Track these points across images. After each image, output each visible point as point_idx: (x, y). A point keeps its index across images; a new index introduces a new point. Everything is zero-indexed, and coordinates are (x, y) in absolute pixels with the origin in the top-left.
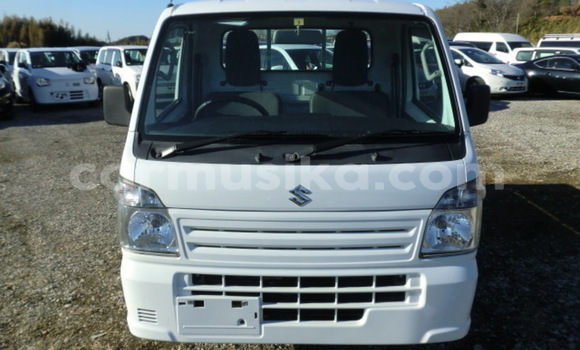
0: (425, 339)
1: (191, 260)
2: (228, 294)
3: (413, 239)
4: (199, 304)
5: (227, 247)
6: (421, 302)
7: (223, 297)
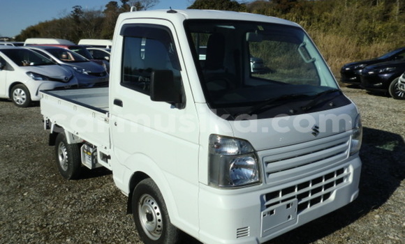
0: (352, 200)
1: (268, 184)
2: (283, 201)
3: (347, 147)
4: (272, 212)
5: (282, 170)
6: (351, 179)
7: (281, 204)
